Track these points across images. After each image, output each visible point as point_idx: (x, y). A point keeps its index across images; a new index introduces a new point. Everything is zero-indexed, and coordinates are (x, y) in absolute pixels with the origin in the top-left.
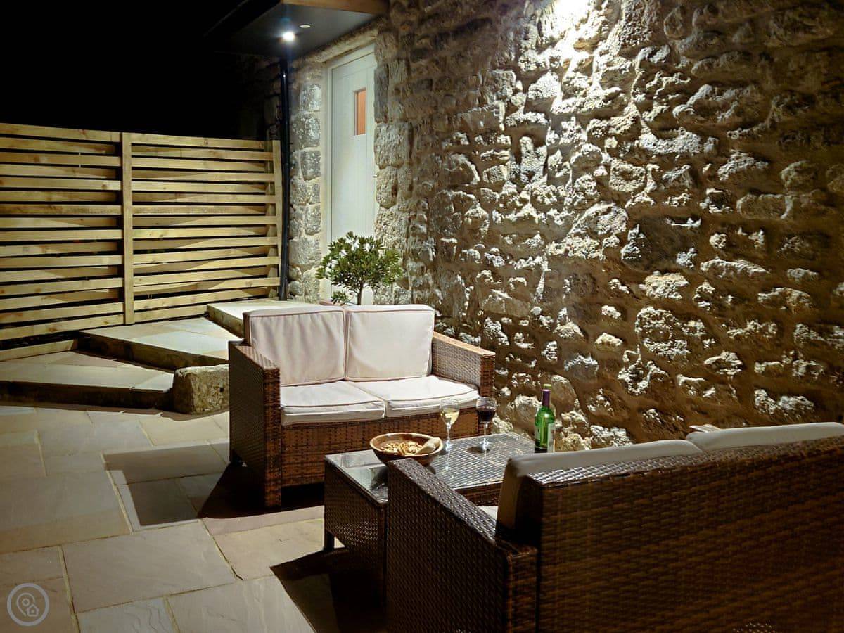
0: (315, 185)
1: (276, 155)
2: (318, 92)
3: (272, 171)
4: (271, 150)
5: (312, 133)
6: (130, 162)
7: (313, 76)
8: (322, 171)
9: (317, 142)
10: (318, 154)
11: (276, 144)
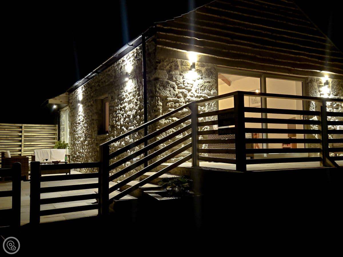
0: (63, 133)
1: (57, 128)
2: (64, 116)
3: (56, 131)
4: (56, 127)
5: (63, 123)
6: (23, 130)
7: (63, 113)
8: (65, 131)
9: (64, 125)
10: (64, 127)
11: (57, 125)
